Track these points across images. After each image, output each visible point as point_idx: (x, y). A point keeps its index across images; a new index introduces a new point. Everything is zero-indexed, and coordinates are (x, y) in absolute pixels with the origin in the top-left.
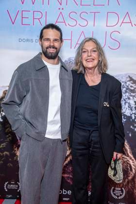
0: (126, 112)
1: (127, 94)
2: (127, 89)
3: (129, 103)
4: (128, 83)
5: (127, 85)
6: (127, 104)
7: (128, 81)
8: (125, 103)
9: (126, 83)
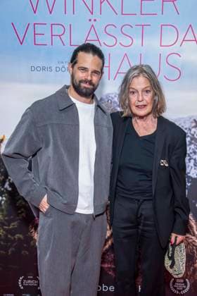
0: (191, 173)
1: (192, 146)
2: (192, 139)
3: (195, 160)
4: (193, 130)
5: (192, 132)
6: (192, 161)
7: (193, 127)
8: (190, 160)
9: (190, 130)
